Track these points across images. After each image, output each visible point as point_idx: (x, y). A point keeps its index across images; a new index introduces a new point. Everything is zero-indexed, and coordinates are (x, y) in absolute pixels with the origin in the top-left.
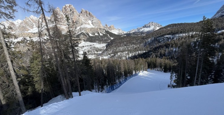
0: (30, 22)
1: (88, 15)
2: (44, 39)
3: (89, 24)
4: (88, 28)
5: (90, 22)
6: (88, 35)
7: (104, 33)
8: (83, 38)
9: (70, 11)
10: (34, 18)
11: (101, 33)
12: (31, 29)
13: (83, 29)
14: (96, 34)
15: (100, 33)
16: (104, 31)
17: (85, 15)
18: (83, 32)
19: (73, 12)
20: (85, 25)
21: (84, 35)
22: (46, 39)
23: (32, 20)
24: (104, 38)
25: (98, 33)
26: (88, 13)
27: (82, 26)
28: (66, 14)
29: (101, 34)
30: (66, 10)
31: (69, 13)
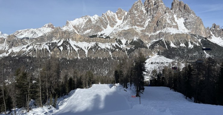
0: (106, 19)
1: (183, 10)
2: (113, 46)
3: (177, 27)
4: (171, 34)
5: (180, 21)
6: (168, 44)
7: (198, 45)
8: (158, 50)
9: (155, 5)
10: (110, 14)
11: (192, 43)
12: (104, 29)
13: (163, 35)
14: (182, 45)
15: (189, 43)
16: (200, 40)
17: (178, 9)
18: (161, 40)
19: (157, 7)
20: (169, 28)
21: (161, 45)
22: (115, 46)
23: (108, 16)
24: (194, 52)
25: (187, 44)
26: (183, 5)
27: (164, 31)
28: (148, 9)
29: (191, 46)
30: (149, 3)
31: (152, 7)
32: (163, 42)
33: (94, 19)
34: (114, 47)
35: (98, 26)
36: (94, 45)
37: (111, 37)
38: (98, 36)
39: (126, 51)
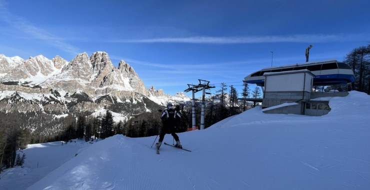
0: (35, 65)
1: (128, 71)
2: (46, 98)
3: (123, 85)
4: (118, 90)
5: (126, 81)
6: (115, 99)
7: (140, 101)
8: (105, 105)
9: (102, 61)
10: (43, 59)
11: (136, 100)
12: (31, 76)
13: (110, 91)
14: (128, 101)
15: (134, 99)
16: (142, 98)
17: (124, 70)
18: (108, 95)
19: (105, 64)
20: (116, 85)
21: (108, 100)
22: (49, 97)
23: (39, 62)
24: (138, 107)
25: (131, 100)
26: (129, 67)
27: (111, 87)
28: (94, 63)
29: (135, 102)
30: (96, 58)
31: (99, 63)
32: (110, 97)
33: (14, 61)
34: (48, 99)
35: (21, 71)
36: (12, 95)
37: (43, 87)
38: (19, 84)
39: (65, 104)
